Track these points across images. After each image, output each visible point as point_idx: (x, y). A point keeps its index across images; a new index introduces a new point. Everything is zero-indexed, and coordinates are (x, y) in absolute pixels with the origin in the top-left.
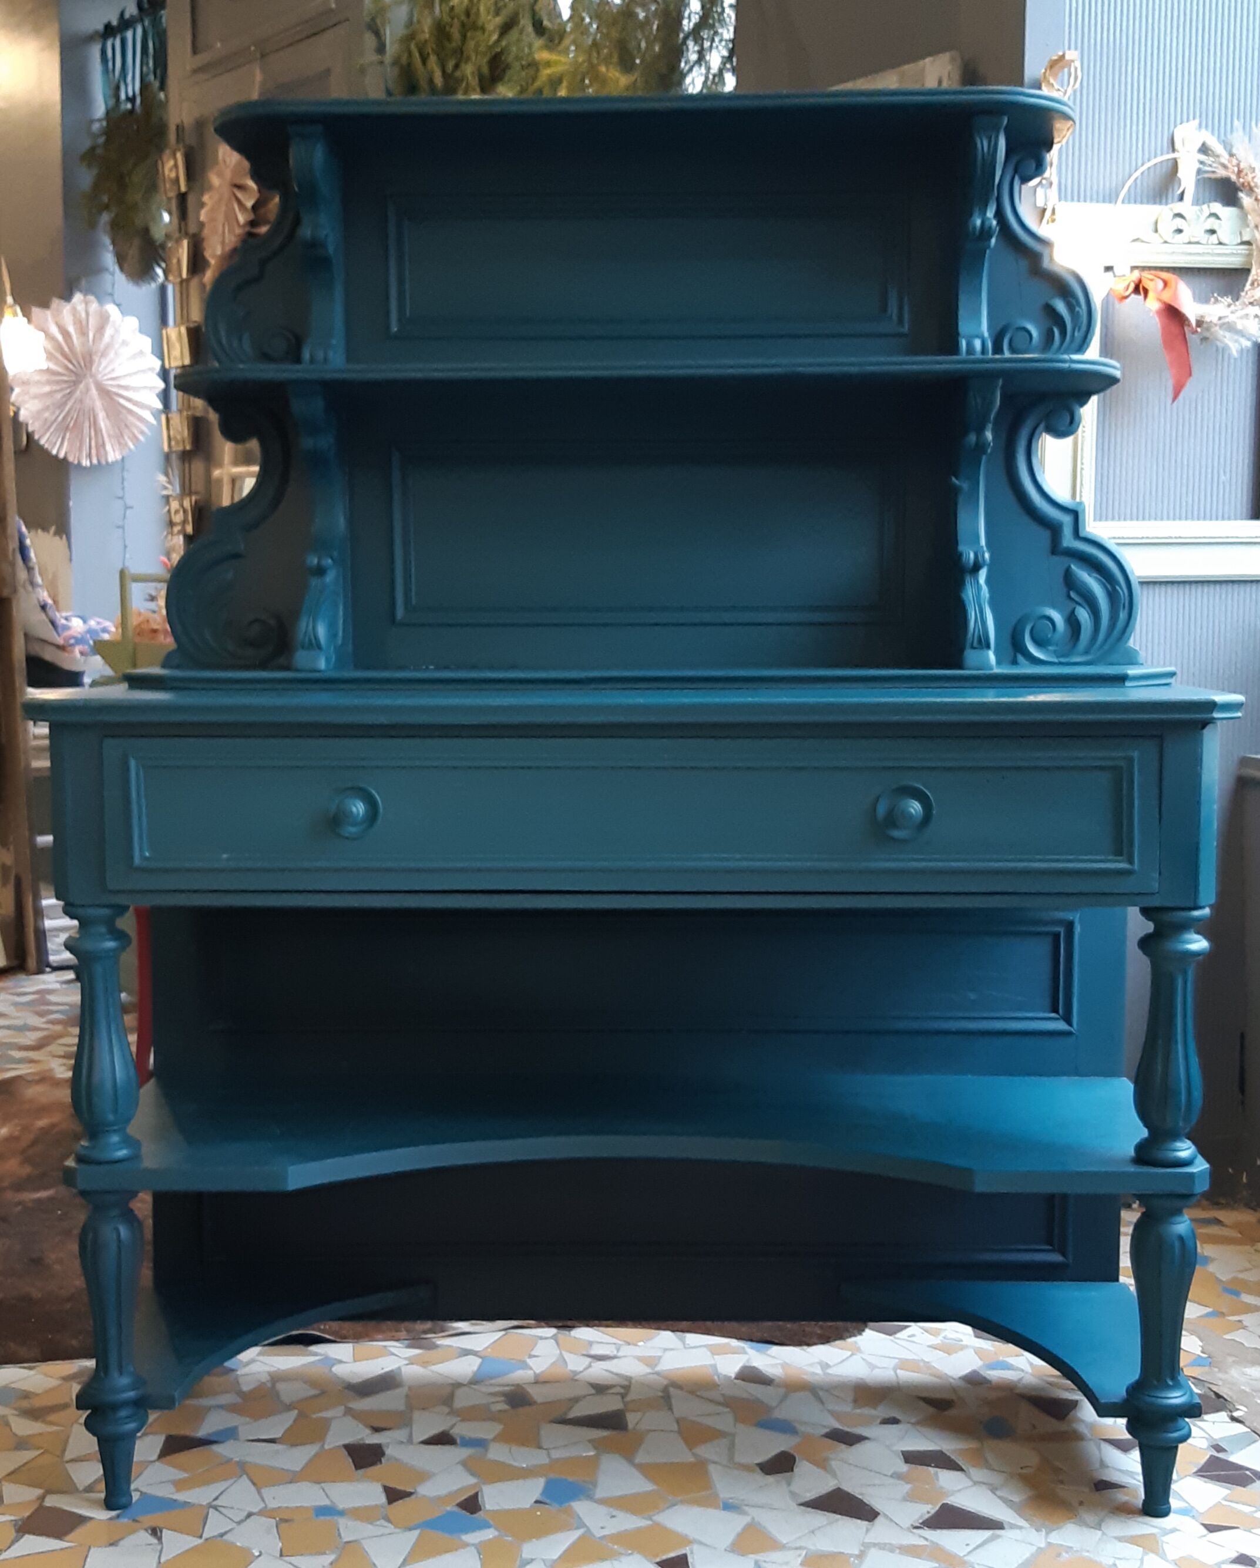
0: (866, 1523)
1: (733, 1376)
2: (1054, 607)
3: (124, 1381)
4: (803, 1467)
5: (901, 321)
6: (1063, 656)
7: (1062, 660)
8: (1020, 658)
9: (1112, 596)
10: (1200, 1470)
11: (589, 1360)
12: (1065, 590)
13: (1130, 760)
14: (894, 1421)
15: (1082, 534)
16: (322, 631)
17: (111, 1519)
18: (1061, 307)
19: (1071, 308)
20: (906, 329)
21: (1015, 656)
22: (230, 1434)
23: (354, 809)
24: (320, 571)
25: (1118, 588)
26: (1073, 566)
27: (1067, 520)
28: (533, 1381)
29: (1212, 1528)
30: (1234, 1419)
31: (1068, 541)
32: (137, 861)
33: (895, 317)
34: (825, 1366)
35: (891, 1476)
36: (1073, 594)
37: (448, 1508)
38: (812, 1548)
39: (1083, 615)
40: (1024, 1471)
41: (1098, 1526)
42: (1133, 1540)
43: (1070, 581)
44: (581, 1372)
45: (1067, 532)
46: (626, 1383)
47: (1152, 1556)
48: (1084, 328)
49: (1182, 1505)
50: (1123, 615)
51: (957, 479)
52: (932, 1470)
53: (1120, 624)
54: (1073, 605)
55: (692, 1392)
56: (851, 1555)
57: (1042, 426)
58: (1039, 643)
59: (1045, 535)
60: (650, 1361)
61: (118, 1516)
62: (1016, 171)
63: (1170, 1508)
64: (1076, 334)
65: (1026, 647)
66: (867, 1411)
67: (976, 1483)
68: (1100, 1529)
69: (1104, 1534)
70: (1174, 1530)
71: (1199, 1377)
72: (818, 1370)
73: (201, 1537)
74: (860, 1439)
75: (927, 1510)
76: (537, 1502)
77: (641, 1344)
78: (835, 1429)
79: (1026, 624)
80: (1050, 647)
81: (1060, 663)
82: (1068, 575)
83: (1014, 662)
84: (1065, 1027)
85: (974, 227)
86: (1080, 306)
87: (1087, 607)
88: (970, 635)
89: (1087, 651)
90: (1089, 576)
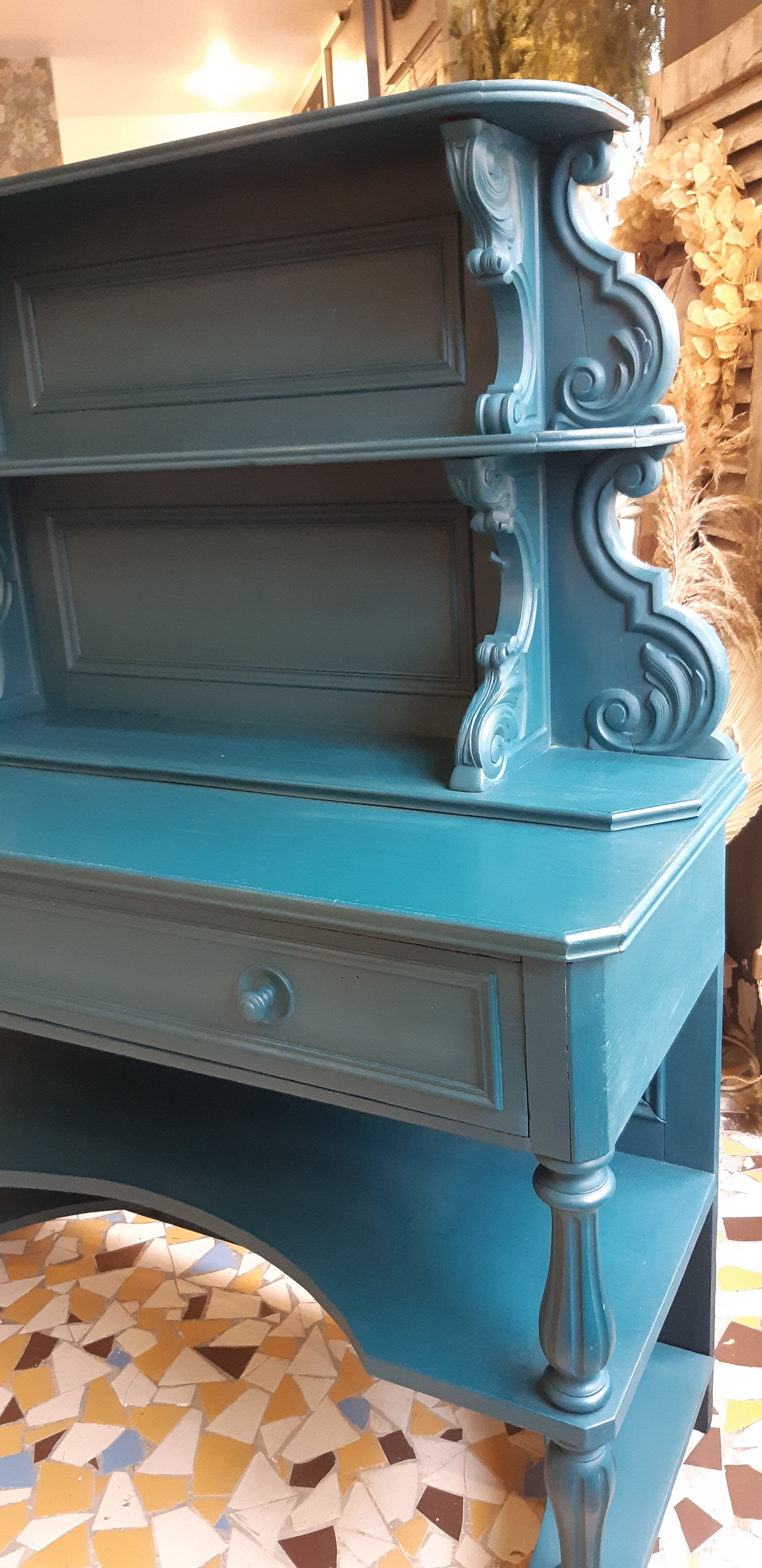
2: (629, 690)
4: (329, 1484)
5: (457, 368)
6: (640, 744)
7: (638, 748)
8: (593, 742)
9: (693, 682)
12: (641, 672)
15: (656, 611)
18: (628, 340)
20: (463, 379)
21: (588, 740)
25: (697, 672)
26: (649, 646)
27: (640, 594)
28: (225, 1285)
31: (641, 617)
33: (451, 363)
35: (389, 1524)
36: (647, 675)
37: (28, 1446)
39: (660, 700)
43: (644, 662)
44: (269, 1284)
45: (641, 606)
46: (287, 1310)
48: (655, 362)
50: (704, 702)
52: (431, 1526)
53: (701, 714)
54: (650, 688)
57: (610, 484)
58: (612, 727)
59: (618, 609)
62: (570, 174)
64: (646, 372)
65: (598, 730)
74: (410, 1454)
76: (92, 1461)
78: (400, 1432)
79: (599, 706)
80: (626, 733)
81: (634, 752)
82: (643, 654)
83: (587, 746)
84: (652, 1115)
85: (473, 264)
86: (649, 337)
87: (663, 689)
88: (459, 752)
89: (665, 740)
90: (667, 657)
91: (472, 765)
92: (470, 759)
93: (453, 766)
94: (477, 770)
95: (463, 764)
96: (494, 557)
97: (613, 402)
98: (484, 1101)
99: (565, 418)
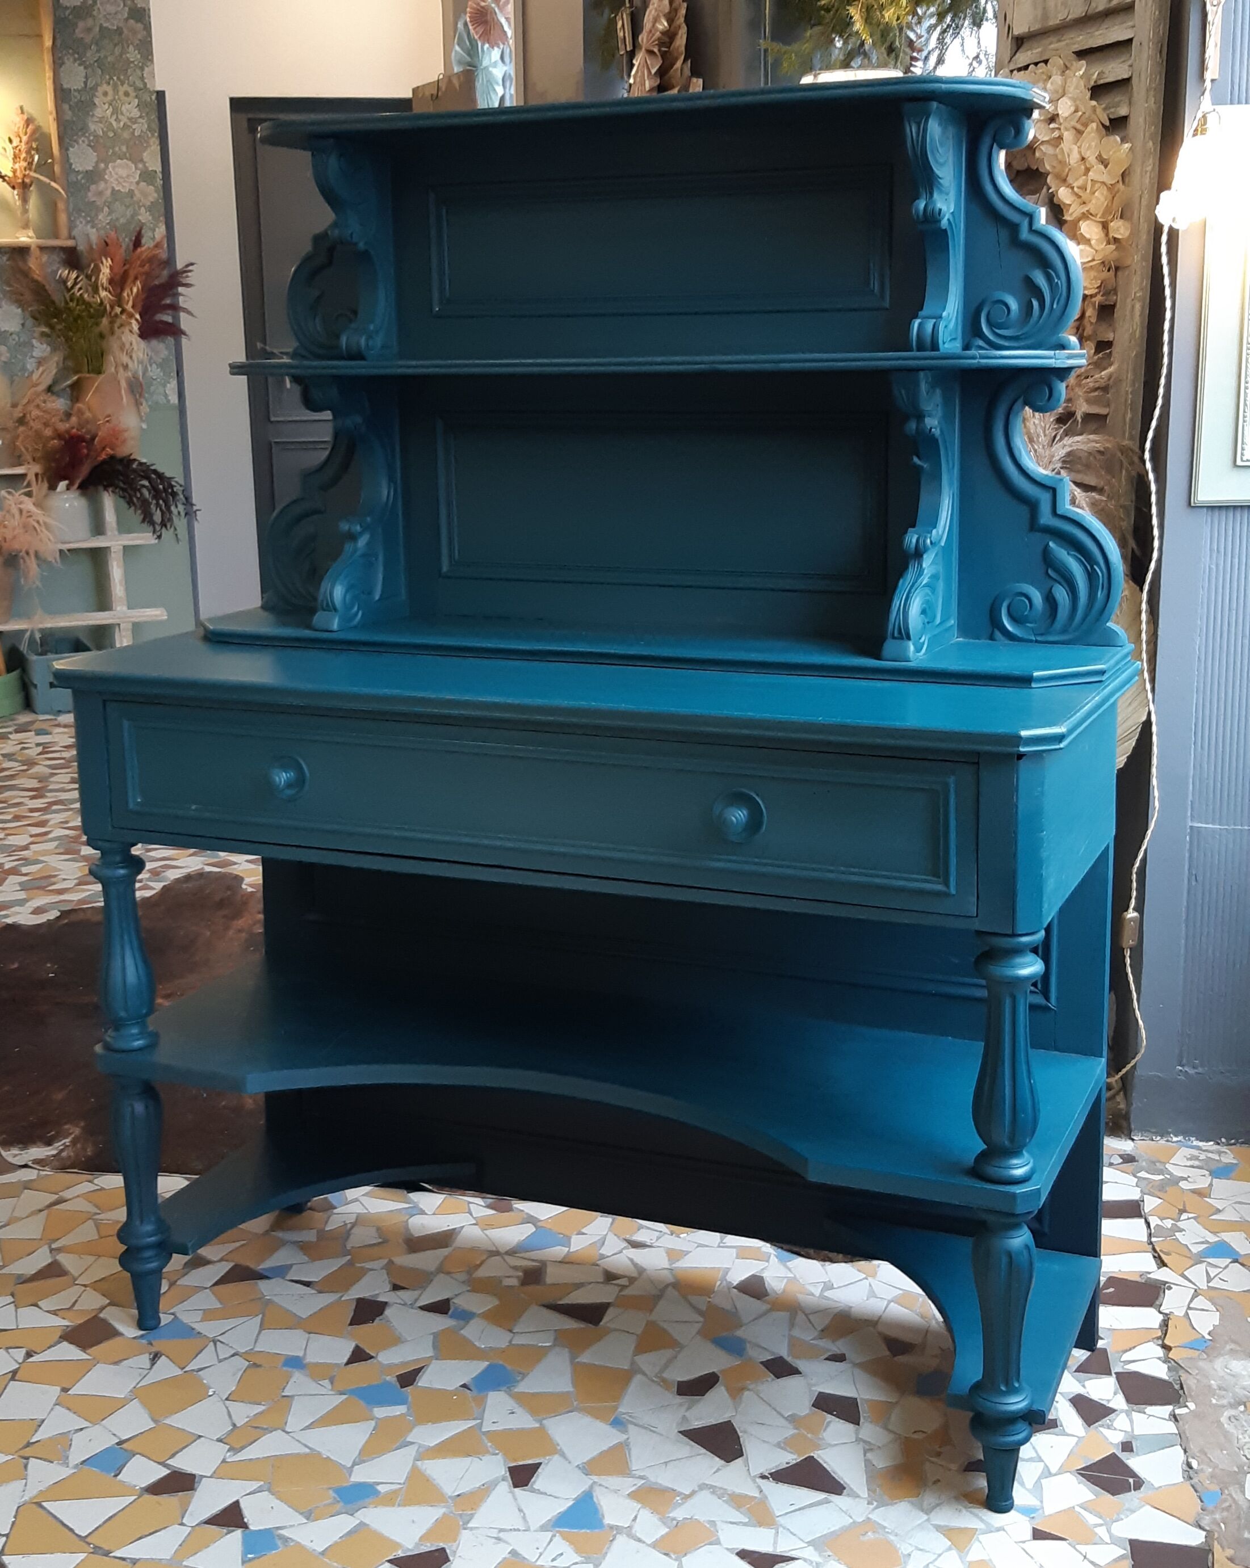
0: (723, 1462)
1: (735, 1284)
2: (1032, 584)
4: (716, 1393)
5: (881, 295)
6: (1042, 635)
7: (1039, 638)
8: (998, 634)
9: (1091, 576)
10: (1083, 1469)
11: (627, 1245)
12: (1044, 568)
13: (946, 785)
14: (839, 1358)
15: (1059, 512)
16: (338, 592)
17: (137, 1337)
18: (1039, 279)
19: (1049, 278)
20: (887, 304)
21: (992, 633)
22: (282, 1271)
23: (277, 779)
24: (353, 537)
25: (1095, 567)
26: (1051, 544)
27: (1045, 498)
28: (560, 1260)
29: (1038, 1535)
30: (1174, 1418)
31: (1046, 518)
32: (131, 806)
33: (876, 291)
34: (828, 1286)
35: (786, 1419)
36: (1050, 572)
37: (388, 1378)
38: (654, 1480)
39: (1061, 594)
40: (915, 1436)
41: (928, 1512)
42: (947, 1532)
43: (1048, 559)
44: (608, 1257)
45: (1045, 508)
46: (635, 1274)
47: (954, 1553)
48: (1063, 298)
49: (1033, 1502)
50: (1100, 595)
51: (918, 457)
52: (829, 1417)
53: (1099, 604)
54: (1051, 583)
55: (685, 1297)
56: (680, 1494)
57: (1020, 401)
58: (1014, 619)
59: (1024, 511)
60: (675, 1257)
61: (143, 1336)
62: (994, 139)
63: (1011, 1504)
64: (1055, 306)
65: (1003, 623)
66: (823, 1343)
67: (858, 1440)
68: (927, 1514)
69: (928, 1520)
70: (998, 1530)
71: (1180, 1362)
72: (817, 1292)
73: (183, 1369)
74: (795, 1371)
75: (788, 1458)
76: (464, 1386)
77: (682, 1236)
78: (781, 1358)
79: (1003, 601)
80: (1028, 625)
81: (1036, 641)
82: (1046, 552)
83: (992, 638)
84: (1043, 1001)
85: (917, 211)
86: (1059, 278)
87: (1065, 585)
88: (890, 627)
89: (1064, 631)
90: (1068, 554)
91: (902, 638)
92: (901, 632)
93: (883, 639)
94: (906, 642)
95: (894, 638)
96: (916, 459)
97: (1025, 330)
98: (940, 887)
99: (981, 343)
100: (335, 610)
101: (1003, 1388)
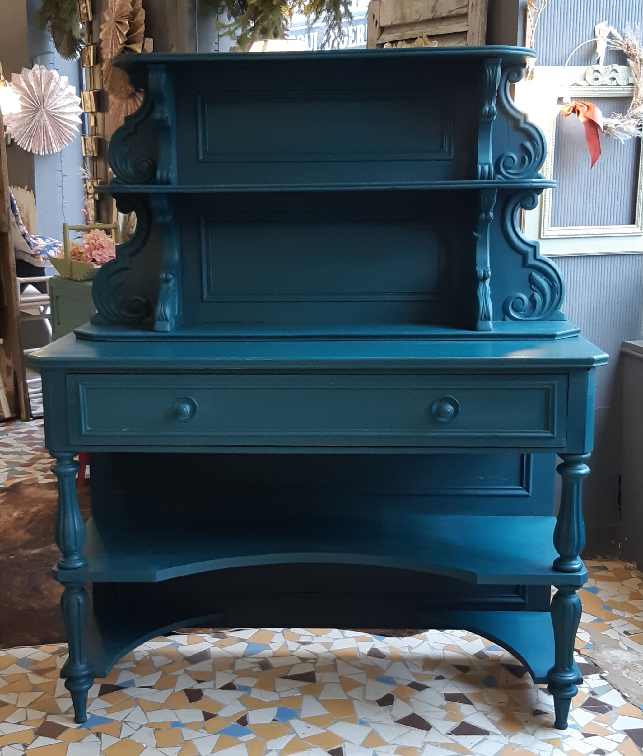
0: (425, 731)
1: (366, 653)
2: (523, 293)
3: (82, 666)
4: (398, 702)
5: (450, 153)
6: (528, 317)
7: (527, 319)
8: (507, 318)
9: (552, 288)
10: (583, 705)
11: (299, 644)
12: (529, 285)
13: (553, 386)
14: (441, 678)
15: (538, 258)
16: (168, 311)
17: (78, 728)
18: (529, 146)
19: (534, 146)
20: (452, 158)
21: (504, 317)
22: (131, 683)
23: (185, 409)
24: (167, 281)
25: (555, 284)
26: (533, 273)
27: (530, 250)
28: (272, 656)
29: (586, 735)
30: (602, 678)
31: (531, 261)
32: (84, 432)
33: (447, 150)
34: (410, 648)
35: (438, 707)
36: (533, 286)
37: (233, 723)
38: (401, 744)
39: (537, 296)
40: (501, 705)
41: (533, 734)
42: (549, 741)
43: (531, 280)
44: (295, 651)
45: (531, 256)
46: (316, 657)
47: (557, 749)
48: (540, 157)
49: (573, 723)
50: (557, 297)
51: (476, 232)
52: (458, 704)
53: (556, 301)
54: (533, 292)
55: (347, 662)
56: (418, 748)
57: (519, 205)
58: (516, 310)
59: (520, 258)
60: (327, 645)
61: (81, 727)
62: (507, 79)
63: (567, 725)
64: (536, 159)
65: (509, 312)
66: (428, 672)
67: (478, 711)
68: (534, 736)
69: (536, 738)
70: (568, 736)
71: (588, 655)
72: (406, 650)
73: (119, 738)
74: (425, 687)
75: (454, 725)
76: (273, 720)
77: (323, 636)
78: (414, 682)
79: (510, 301)
80: (521, 312)
81: (526, 320)
82: (530, 276)
83: (504, 320)
84: (526, 493)
85: (485, 112)
86: (538, 145)
87: (539, 292)
88: (480, 314)
89: (539, 314)
90: (541, 277)
91: (486, 320)
92: (485, 317)
93: (476, 321)
94: (488, 321)
95: (482, 320)
96: (475, 234)
97: (522, 170)
99: (500, 176)
100: (167, 320)
101: (568, 670)
